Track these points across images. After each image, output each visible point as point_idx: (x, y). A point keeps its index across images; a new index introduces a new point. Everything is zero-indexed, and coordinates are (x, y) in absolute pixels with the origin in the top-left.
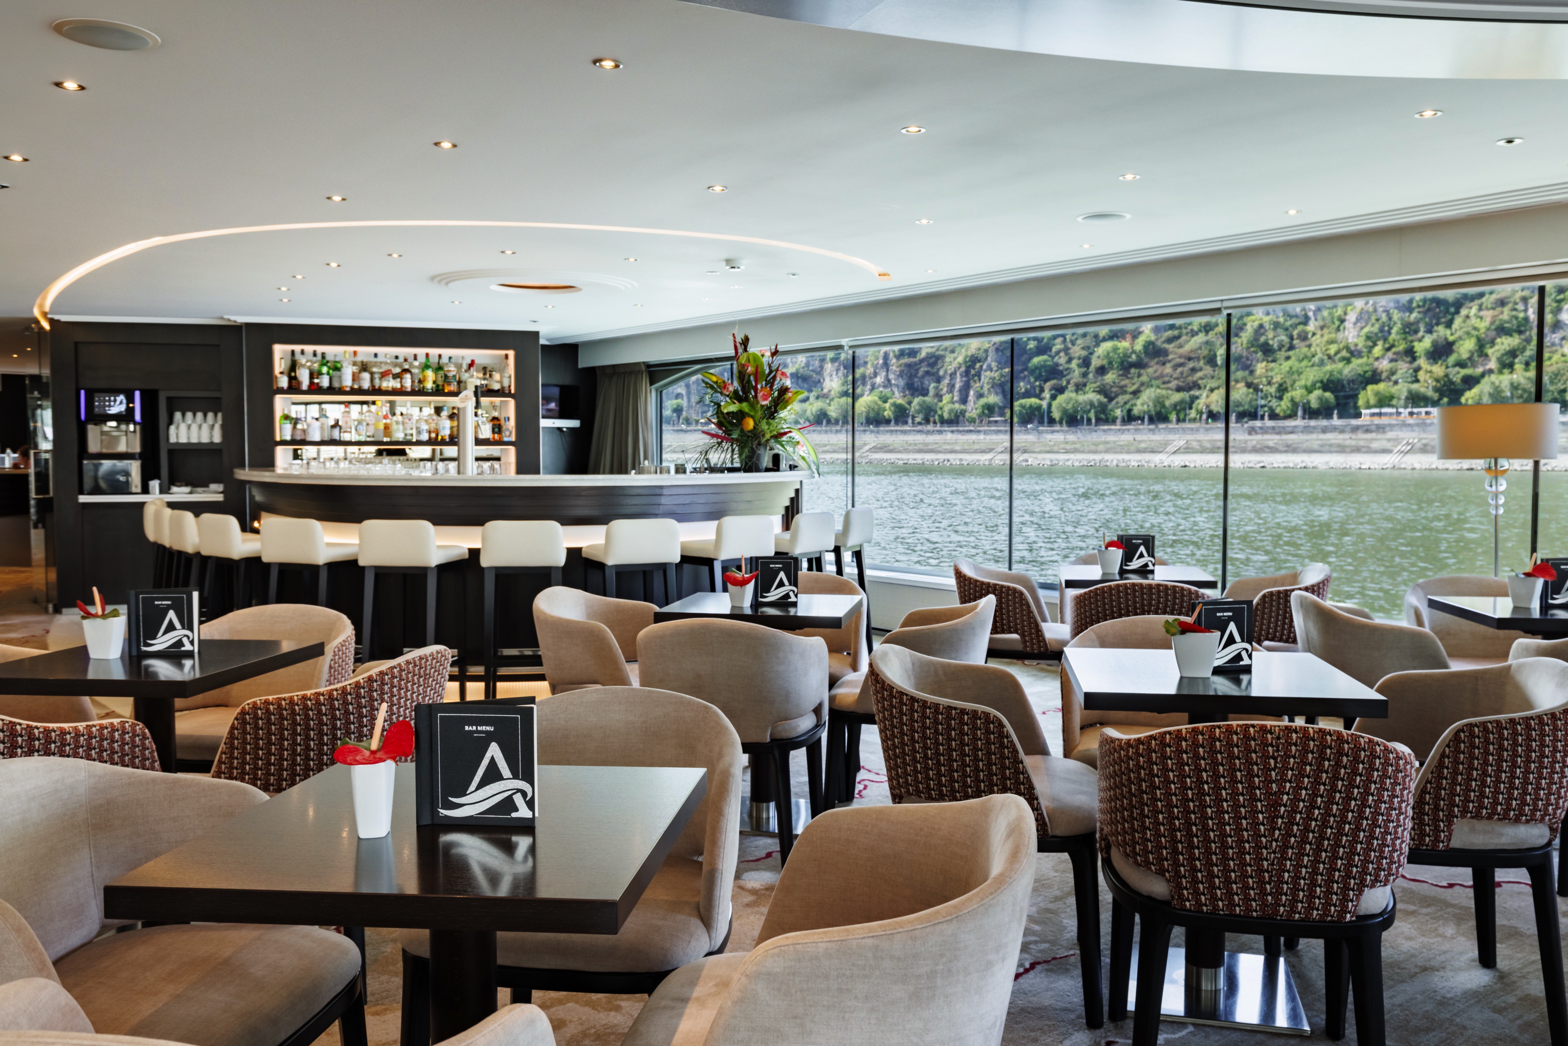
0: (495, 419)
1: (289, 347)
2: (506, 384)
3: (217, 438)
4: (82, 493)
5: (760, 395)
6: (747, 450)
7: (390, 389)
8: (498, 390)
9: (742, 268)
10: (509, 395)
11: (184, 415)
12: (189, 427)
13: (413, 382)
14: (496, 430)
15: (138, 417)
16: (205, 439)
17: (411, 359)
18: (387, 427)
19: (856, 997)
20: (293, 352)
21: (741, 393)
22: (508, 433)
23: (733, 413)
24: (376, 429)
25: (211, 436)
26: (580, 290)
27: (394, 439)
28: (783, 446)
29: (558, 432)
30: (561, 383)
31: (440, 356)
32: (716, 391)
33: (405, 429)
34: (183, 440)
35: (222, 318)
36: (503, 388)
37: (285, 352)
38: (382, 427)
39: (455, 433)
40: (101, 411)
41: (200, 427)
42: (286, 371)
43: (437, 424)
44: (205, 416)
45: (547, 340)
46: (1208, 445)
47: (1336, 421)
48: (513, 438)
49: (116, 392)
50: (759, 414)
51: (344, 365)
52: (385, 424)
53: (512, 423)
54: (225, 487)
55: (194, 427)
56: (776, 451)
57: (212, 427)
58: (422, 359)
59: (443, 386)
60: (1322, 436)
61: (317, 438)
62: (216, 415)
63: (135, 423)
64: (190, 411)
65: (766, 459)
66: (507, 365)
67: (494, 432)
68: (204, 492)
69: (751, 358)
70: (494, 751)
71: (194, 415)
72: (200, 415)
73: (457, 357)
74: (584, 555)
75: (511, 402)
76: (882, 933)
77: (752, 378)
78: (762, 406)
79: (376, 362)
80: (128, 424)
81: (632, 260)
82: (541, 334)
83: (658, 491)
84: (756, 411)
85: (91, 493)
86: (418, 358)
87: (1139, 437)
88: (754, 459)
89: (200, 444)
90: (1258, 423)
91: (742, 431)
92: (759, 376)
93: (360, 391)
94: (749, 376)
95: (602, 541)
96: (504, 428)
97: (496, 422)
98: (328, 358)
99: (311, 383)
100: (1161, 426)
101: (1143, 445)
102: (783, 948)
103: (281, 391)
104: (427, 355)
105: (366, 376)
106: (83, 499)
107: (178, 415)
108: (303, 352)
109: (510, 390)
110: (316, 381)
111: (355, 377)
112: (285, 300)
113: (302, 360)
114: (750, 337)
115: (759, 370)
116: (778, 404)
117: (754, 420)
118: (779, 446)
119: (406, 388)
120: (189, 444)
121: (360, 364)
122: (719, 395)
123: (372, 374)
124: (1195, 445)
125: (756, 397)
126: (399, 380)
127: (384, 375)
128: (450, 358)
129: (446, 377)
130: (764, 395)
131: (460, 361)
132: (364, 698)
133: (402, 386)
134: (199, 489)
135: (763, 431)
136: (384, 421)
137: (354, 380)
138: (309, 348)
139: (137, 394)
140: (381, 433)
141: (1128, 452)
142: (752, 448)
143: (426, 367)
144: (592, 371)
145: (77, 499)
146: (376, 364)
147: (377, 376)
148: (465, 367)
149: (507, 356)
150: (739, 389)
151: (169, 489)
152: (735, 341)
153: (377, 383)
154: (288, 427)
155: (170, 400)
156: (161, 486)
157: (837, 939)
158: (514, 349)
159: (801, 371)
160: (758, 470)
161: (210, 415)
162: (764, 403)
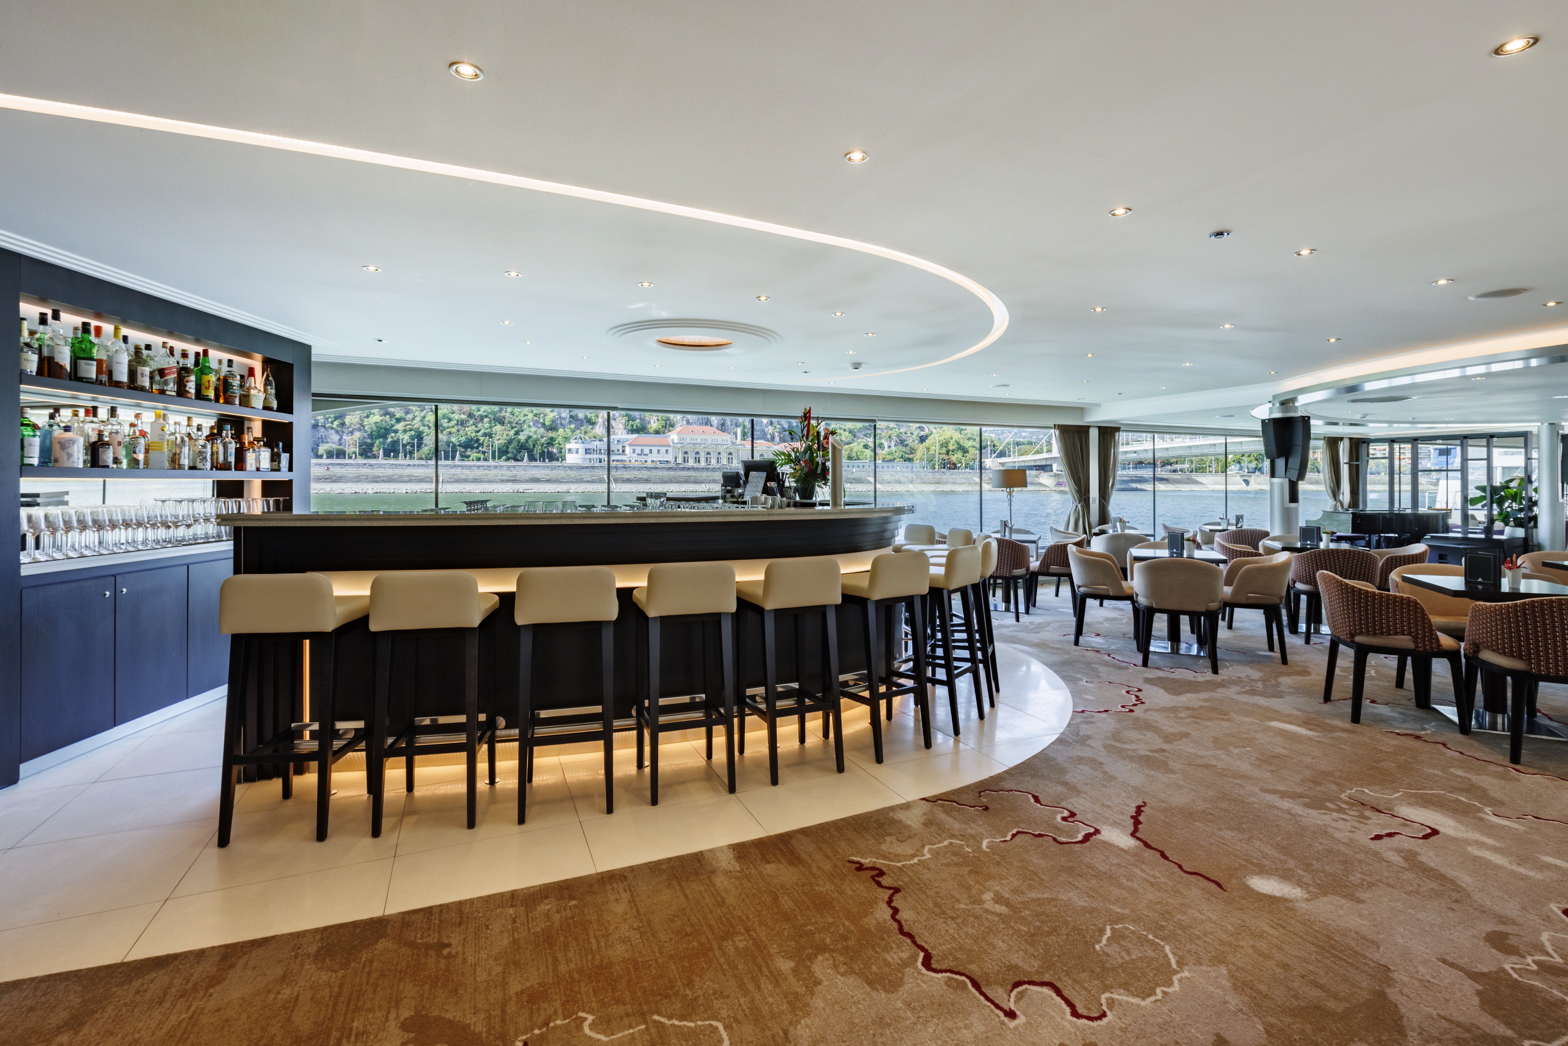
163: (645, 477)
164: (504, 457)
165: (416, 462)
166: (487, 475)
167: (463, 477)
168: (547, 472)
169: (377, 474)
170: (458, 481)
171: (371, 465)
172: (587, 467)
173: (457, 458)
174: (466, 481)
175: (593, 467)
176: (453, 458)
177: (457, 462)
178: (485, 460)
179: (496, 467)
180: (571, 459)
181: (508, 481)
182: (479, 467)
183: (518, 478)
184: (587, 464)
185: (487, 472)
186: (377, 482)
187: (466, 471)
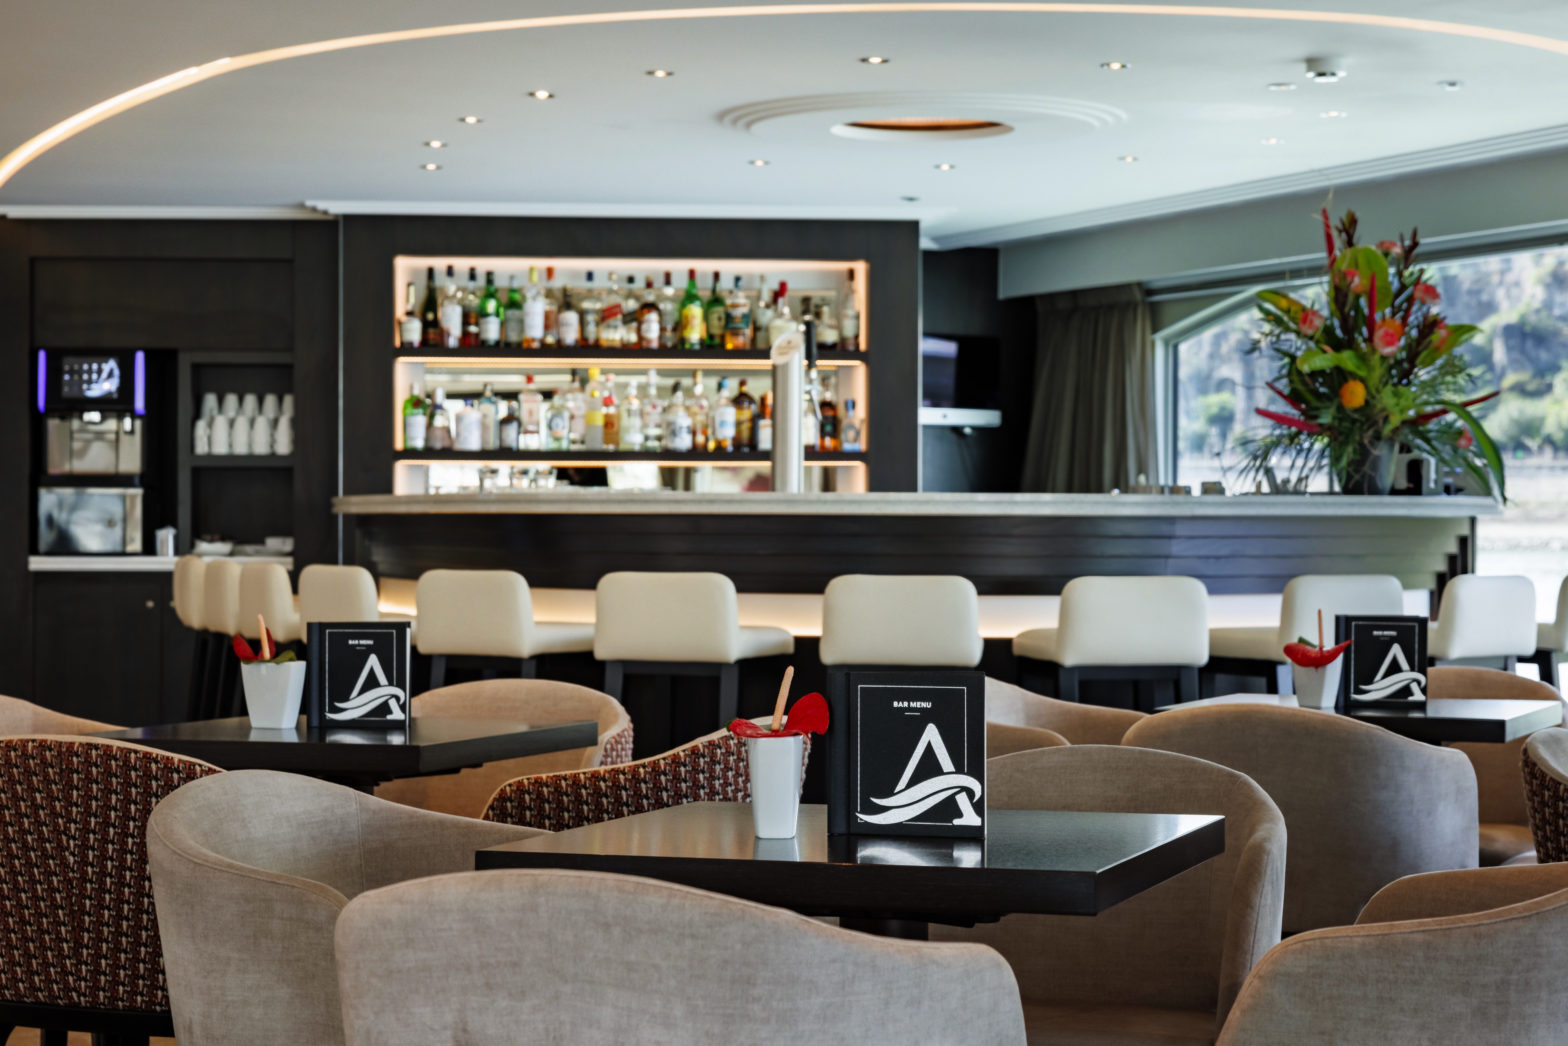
0: (825, 405)
1: (423, 262)
2: (849, 332)
3: (284, 447)
4: (35, 552)
5: (1379, 334)
6: (1350, 449)
7: (617, 344)
8: (834, 346)
9: (1341, 74)
10: (856, 354)
11: (221, 401)
12: (232, 423)
13: (663, 329)
14: (829, 428)
15: (140, 404)
16: (261, 448)
17: (659, 282)
18: (609, 423)
19: (1402, 1010)
20: (431, 272)
21: (1339, 332)
22: (851, 434)
23: (1321, 373)
24: (589, 426)
25: (273, 442)
26: (1009, 129)
27: (623, 447)
28: (1428, 441)
29: (953, 437)
30: (960, 331)
31: (717, 276)
32: (1287, 330)
33: (645, 426)
34: (220, 448)
35: (302, 206)
36: (843, 340)
37: (415, 272)
38: (600, 422)
39: (745, 434)
40: (75, 393)
41: (252, 423)
42: (418, 310)
43: (707, 415)
44: (261, 401)
45: (935, 239)
48: (862, 445)
49: (102, 354)
50: (1378, 372)
51: (529, 295)
52: (607, 416)
53: (861, 412)
54: (296, 545)
55: (242, 424)
56: (1415, 454)
57: (275, 423)
58: (680, 282)
59: (723, 337)
61: (473, 443)
62: (280, 401)
63: (134, 416)
64: (233, 391)
65: (1393, 469)
66: (852, 291)
67: (823, 434)
68: (258, 553)
69: (1361, 261)
70: (931, 735)
71: (241, 400)
72: (250, 400)
73: (751, 276)
74: (1016, 651)
75: (859, 371)
76: (1437, 927)
77: (1363, 302)
78: (1384, 358)
79: (590, 291)
80: (120, 418)
81: (1116, 66)
82: (923, 226)
83: (1164, 529)
84: (1370, 369)
85: (50, 553)
86: (674, 279)
88: (1366, 468)
89: (251, 457)
91: (1340, 408)
92: (1378, 296)
93: (559, 350)
94: (1357, 297)
95: (1052, 623)
96: (845, 423)
97: (830, 413)
98: (500, 282)
99: (465, 334)
102: (1307, 943)
103: (408, 350)
104: (692, 274)
105: (571, 317)
106: (37, 563)
107: (210, 400)
108: (450, 271)
109: (857, 345)
110: (473, 329)
111: (550, 322)
112: (431, 167)
113: (451, 288)
114: (1359, 215)
115: (1378, 284)
116: (1417, 354)
117: (1367, 387)
118: (1419, 442)
119: (649, 341)
120: (231, 457)
121: (559, 295)
122: (1292, 336)
123: (582, 314)
125: (1370, 340)
126: (634, 325)
127: (606, 316)
128: (738, 279)
129: (729, 317)
130: (1387, 334)
131: (757, 284)
132: (685, 781)
133: (641, 338)
134: (249, 548)
135: (1384, 409)
136: (604, 410)
137: (547, 327)
138: (462, 264)
139: (140, 357)
140: (599, 434)
142: (1361, 444)
143: (690, 297)
144: (1028, 303)
145: (26, 563)
146: (590, 295)
147: (591, 318)
148: (766, 296)
149: (851, 274)
150: (1336, 323)
151: (192, 546)
152: (1327, 226)
153: (592, 331)
154: (419, 421)
155: (197, 368)
156: (176, 539)
157: (1377, 933)
158: (867, 259)
159: (1533, 319)
160: (1374, 490)
161: (270, 400)
162: (1388, 350)
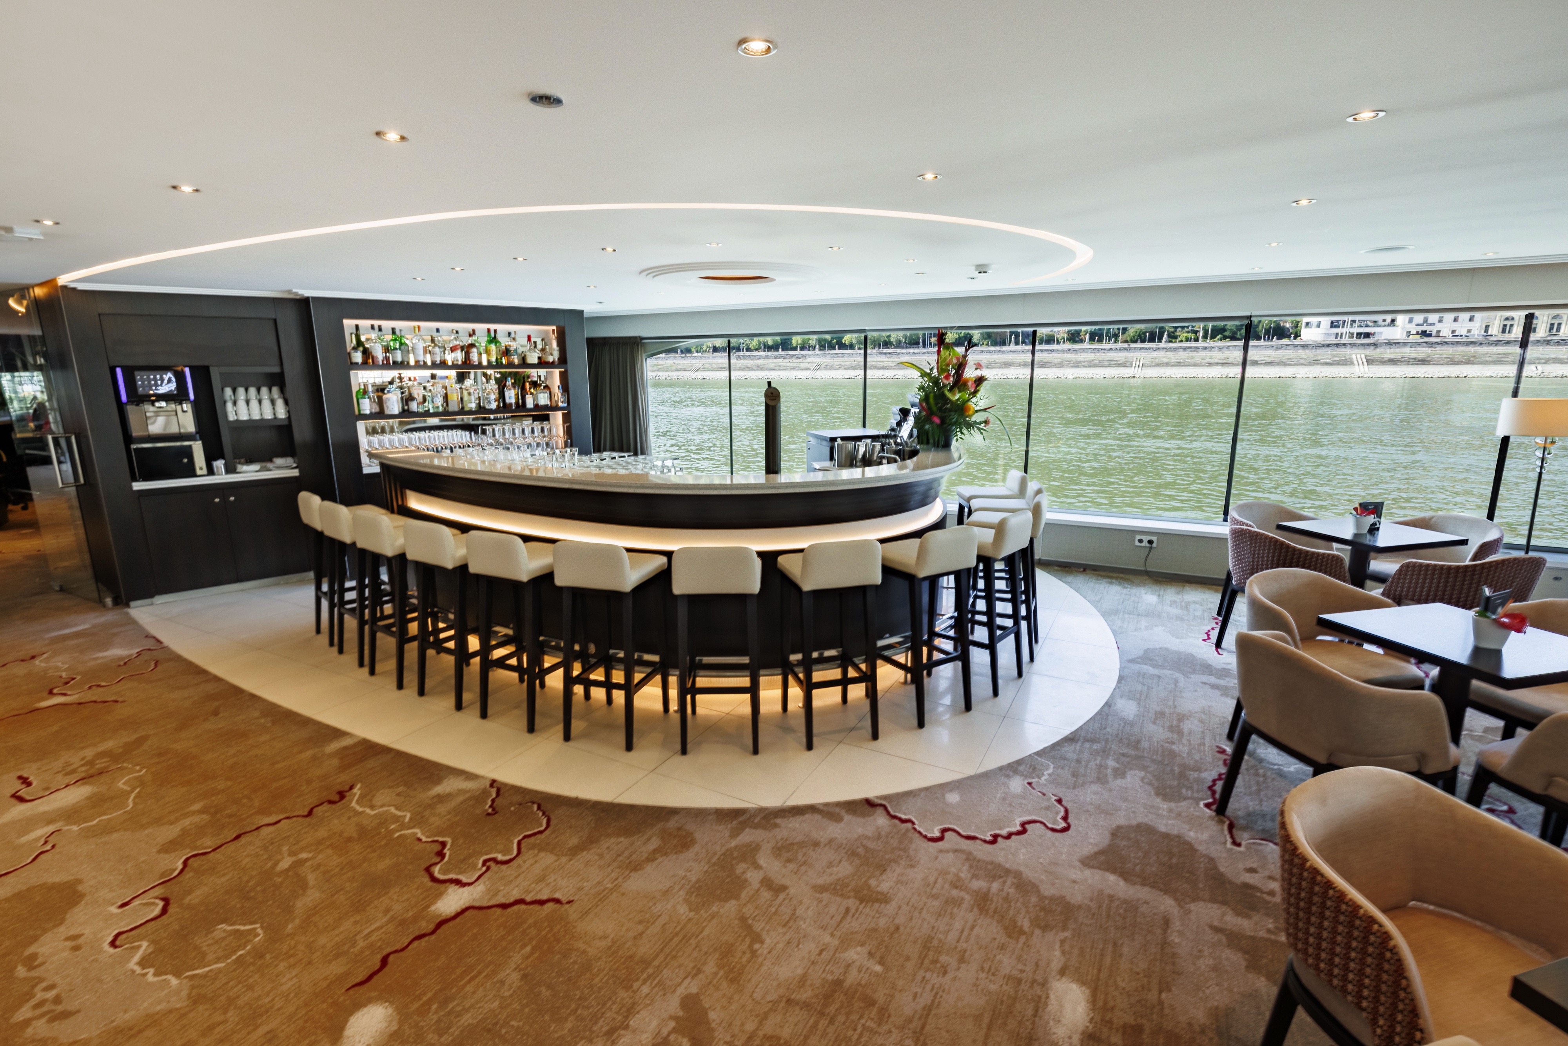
2: (556, 356)
3: (281, 414)
4: (135, 479)
11: (236, 392)
12: (248, 403)
15: (192, 395)
16: (268, 416)
25: (274, 412)
31: (495, 331)
34: (243, 417)
40: (144, 393)
44: (260, 391)
46: (715, 367)
47: (781, 352)
54: (299, 462)
55: (252, 403)
57: (273, 402)
60: (775, 361)
61: (396, 411)
62: (271, 390)
63: (188, 403)
64: (241, 386)
71: (247, 391)
72: (252, 390)
80: (179, 404)
85: (146, 479)
87: (676, 361)
89: (262, 420)
90: (741, 354)
98: (400, 334)
100: (688, 355)
101: (679, 367)
103: (356, 366)
105: (437, 350)
106: (137, 486)
107: (230, 392)
110: (389, 356)
120: (251, 421)
124: (708, 366)
127: (453, 350)
129: (507, 350)
139: (187, 370)
141: (672, 371)
143: (490, 341)
145: (130, 487)
151: (235, 467)
155: (222, 375)
161: (265, 391)
163: (1421, 356)
164: (1219, 337)
165: (1119, 345)
166: (1193, 358)
167: (1165, 360)
168: (1270, 352)
169: (1079, 359)
170: (1158, 365)
171: (1075, 350)
172: (1328, 345)
173: (1164, 340)
174: (1167, 364)
175: (1337, 345)
176: (1160, 340)
177: (1162, 344)
178: (1197, 340)
179: (1205, 348)
180: (1308, 335)
181: (1217, 364)
182: (1185, 349)
183: (1230, 360)
184: (1332, 340)
185: (1194, 354)
186: (1078, 367)
187: (1169, 354)
